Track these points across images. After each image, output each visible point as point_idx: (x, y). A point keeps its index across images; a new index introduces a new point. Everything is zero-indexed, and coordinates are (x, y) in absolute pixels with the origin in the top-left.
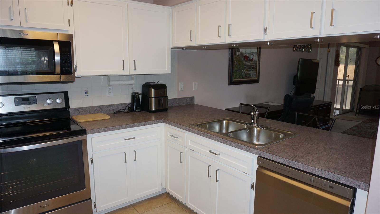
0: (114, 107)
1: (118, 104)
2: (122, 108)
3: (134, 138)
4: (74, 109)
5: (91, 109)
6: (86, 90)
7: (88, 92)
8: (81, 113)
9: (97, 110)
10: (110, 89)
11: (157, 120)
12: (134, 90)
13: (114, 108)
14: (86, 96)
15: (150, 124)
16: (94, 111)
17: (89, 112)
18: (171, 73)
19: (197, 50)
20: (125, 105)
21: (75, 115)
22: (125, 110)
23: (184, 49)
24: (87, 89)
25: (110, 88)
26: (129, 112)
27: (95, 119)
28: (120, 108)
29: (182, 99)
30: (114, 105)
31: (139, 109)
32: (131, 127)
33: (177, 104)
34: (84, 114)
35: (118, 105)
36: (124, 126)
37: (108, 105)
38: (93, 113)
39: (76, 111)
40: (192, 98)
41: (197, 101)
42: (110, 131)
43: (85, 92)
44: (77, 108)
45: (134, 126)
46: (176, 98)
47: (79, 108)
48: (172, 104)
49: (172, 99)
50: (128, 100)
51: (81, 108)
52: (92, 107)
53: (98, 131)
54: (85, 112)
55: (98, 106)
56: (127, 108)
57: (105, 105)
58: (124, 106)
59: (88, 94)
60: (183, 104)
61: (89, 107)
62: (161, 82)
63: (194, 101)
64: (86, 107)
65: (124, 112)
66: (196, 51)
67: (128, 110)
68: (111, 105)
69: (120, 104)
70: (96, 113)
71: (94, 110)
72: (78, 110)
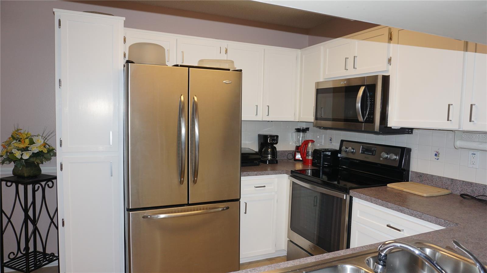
1: (486, 186)
4: (417, 173)
5: (438, 180)
6: (437, 151)
7: (439, 154)
8: (425, 181)
9: (446, 184)
13: (476, 190)
14: (435, 159)
16: (442, 185)
17: (434, 183)
21: (417, 182)
24: (439, 149)
25: (475, 154)
32: (398, 211)
34: (428, 184)
35: (484, 188)
37: (465, 182)
38: (439, 187)
43: (435, 153)
44: (420, 173)
47: (423, 174)
51: (425, 174)
52: (440, 177)
54: (429, 183)
55: (448, 179)
57: (460, 181)
59: (439, 158)
61: (435, 176)
64: (432, 176)
68: (471, 184)
70: (444, 189)
71: (442, 183)
72: (421, 176)
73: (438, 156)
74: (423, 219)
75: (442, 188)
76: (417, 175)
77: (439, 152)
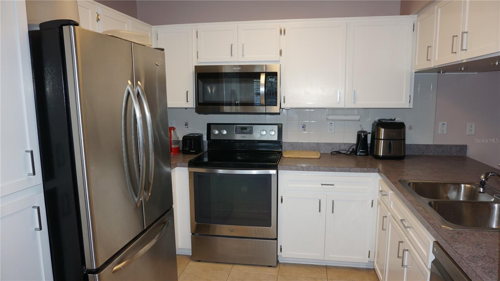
0: (334, 146)
1: (340, 144)
2: (345, 149)
3: (333, 185)
5: (307, 145)
6: (303, 124)
8: (296, 148)
10: (331, 124)
11: (369, 169)
12: (363, 128)
14: (303, 130)
15: (357, 172)
16: (310, 148)
17: (304, 148)
18: (412, 107)
19: (478, 72)
20: (350, 145)
21: (290, 150)
22: (348, 151)
23: (441, 72)
24: (305, 123)
26: (351, 154)
27: (301, 157)
28: (342, 147)
29: (442, 146)
30: (334, 143)
31: (364, 153)
32: (330, 171)
33: (432, 153)
34: (299, 150)
36: (321, 168)
37: (327, 143)
39: (290, 146)
40: (464, 148)
41: (471, 153)
42: (304, 170)
44: (292, 142)
45: (334, 170)
46: (432, 143)
47: (294, 143)
48: (423, 153)
49: (424, 145)
50: (353, 140)
51: (296, 142)
52: (309, 143)
53: (291, 168)
55: (315, 143)
56: (351, 150)
58: (347, 146)
60: (444, 155)
62: (398, 120)
63: (466, 152)
64: (302, 143)
65: (346, 154)
66: (476, 74)
67: (351, 152)
68: (331, 144)
69: (342, 143)
72: (292, 145)
73: (305, 128)
74: (351, 172)
75: (311, 151)
76: (289, 145)
77: (306, 125)
